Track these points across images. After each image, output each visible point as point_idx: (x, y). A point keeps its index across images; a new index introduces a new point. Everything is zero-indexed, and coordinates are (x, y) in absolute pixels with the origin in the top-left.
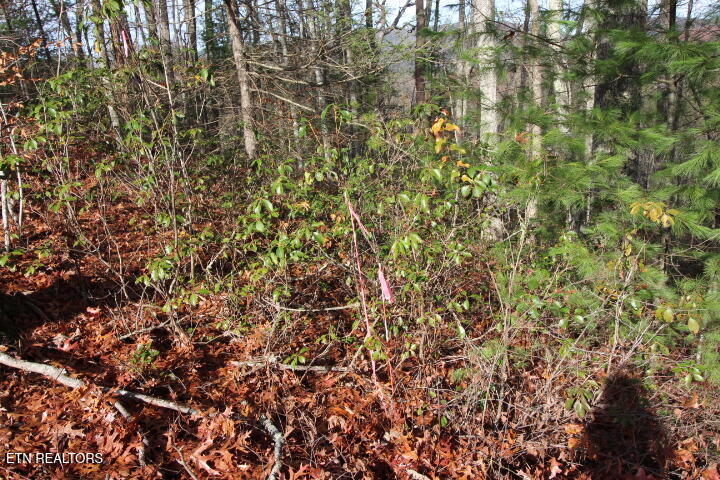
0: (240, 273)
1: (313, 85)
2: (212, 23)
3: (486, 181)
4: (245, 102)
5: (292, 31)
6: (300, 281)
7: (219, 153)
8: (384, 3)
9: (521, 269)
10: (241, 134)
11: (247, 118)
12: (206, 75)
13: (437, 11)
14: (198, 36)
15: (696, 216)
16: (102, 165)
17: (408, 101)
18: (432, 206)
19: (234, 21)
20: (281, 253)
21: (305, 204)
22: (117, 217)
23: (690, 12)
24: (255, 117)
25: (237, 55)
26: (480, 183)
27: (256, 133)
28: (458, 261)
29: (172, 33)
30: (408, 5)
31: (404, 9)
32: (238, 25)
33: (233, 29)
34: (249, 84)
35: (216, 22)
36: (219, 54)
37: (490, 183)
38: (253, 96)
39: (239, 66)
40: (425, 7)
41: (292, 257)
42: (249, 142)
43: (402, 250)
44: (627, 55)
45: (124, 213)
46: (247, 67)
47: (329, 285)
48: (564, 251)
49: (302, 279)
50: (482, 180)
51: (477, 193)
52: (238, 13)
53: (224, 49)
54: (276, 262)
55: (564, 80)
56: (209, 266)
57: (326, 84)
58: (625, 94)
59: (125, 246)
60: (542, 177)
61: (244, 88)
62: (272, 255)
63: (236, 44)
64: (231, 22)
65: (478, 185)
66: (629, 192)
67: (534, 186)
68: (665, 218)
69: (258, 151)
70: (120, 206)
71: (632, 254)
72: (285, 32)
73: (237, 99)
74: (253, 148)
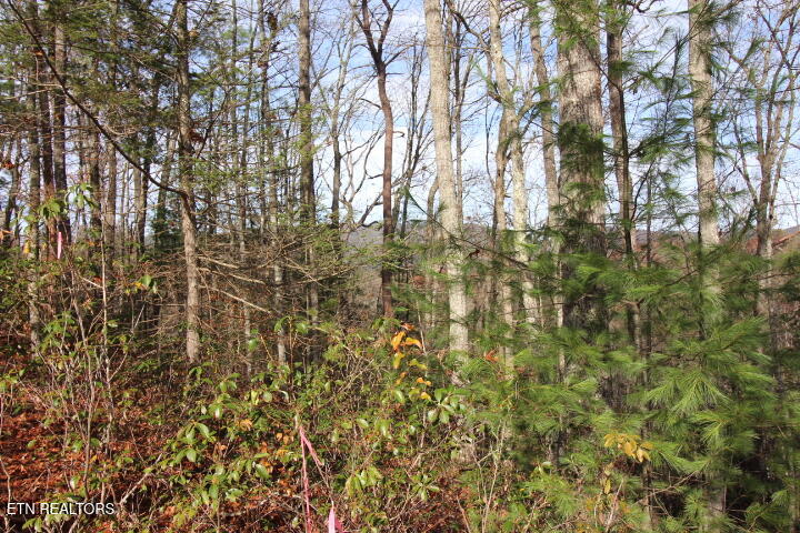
0: (161, 509)
1: (270, 283)
2: (165, 211)
3: (454, 405)
4: (192, 300)
5: (252, 223)
6: (237, 517)
7: (154, 356)
8: (351, 201)
9: (496, 504)
10: (184, 334)
11: (192, 318)
12: (148, 282)
13: (405, 212)
14: (148, 223)
15: (672, 446)
16: (8, 377)
17: (374, 299)
18: (395, 430)
19: (189, 215)
20: (214, 492)
21: (247, 423)
22: (15, 432)
23: (649, 228)
24: (201, 317)
25: (188, 249)
26: (447, 407)
27: (201, 335)
28: (423, 496)
29: (118, 217)
30: (376, 204)
31: (371, 207)
32: (193, 220)
33: (187, 222)
34: (199, 280)
35: (170, 209)
36: (168, 241)
37: (459, 408)
38: (201, 293)
39: (189, 261)
40: (393, 207)
41: (228, 496)
42: (192, 344)
43: (357, 487)
44: (590, 279)
45: (26, 426)
46: (199, 263)
47: (272, 521)
48: (540, 485)
49: (239, 514)
50: (451, 403)
51: (445, 419)
52: (194, 206)
53: (175, 238)
54: (207, 502)
55: (532, 295)
56: (124, 500)
57: (285, 281)
58: (592, 311)
59: (18, 471)
60: (514, 400)
61: (192, 285)
62: (204, 494)
63: (189, 238)
64: (185, 215)
65: (445, 410)
66: (604, 419)
67: (506, 410)
68: (641, 453)
69: (202, 353)
70: (22, 417)
71: (611, 492)
72: (244, 225)
73: (182, 297)
74: (196, 351)
